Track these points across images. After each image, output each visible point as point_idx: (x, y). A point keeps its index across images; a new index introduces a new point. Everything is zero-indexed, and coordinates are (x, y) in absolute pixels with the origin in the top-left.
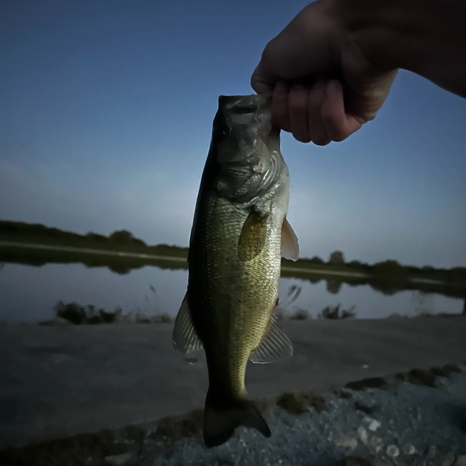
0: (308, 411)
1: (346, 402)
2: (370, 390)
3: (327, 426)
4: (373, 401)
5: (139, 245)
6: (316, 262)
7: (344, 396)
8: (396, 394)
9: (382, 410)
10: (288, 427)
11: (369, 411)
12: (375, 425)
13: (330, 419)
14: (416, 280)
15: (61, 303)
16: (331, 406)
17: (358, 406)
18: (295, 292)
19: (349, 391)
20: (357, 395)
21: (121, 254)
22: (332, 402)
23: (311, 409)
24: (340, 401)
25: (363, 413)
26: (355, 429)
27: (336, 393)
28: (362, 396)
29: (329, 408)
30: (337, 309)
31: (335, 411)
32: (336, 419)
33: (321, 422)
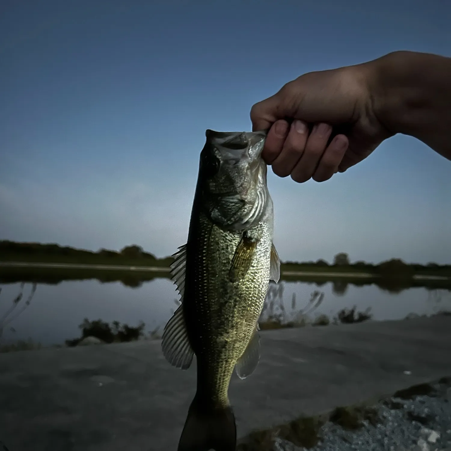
0: (363, 425)
1: (400, 413)
2: (419, 398)
3: (386, 441)
4: (426, 410)
5: (149, 258)
6: (321, 265)
7: (396, 406)
8: (446, 401)
9: (437, 418)
10: (347, 445)
11: (425, 421)
12: (434, 436)
13: (388, 433)
14: (418, 277)
15: (86, 320)
16: (384, 417)
17: (412, 416)
18: (318, 297)
19: (398, 400)
20: (407, 404)
21: (133, 268)
22: (385, 414)
23: (366, 423)
24: (393, 411)
25: (419, 424)
26: (415, 442)
27: (386, 403)
28: (413, 406)
29: (383, 421)
30: (352, 312)
31: (391, 424)
32: (393, 432)
33: (379, 437)
